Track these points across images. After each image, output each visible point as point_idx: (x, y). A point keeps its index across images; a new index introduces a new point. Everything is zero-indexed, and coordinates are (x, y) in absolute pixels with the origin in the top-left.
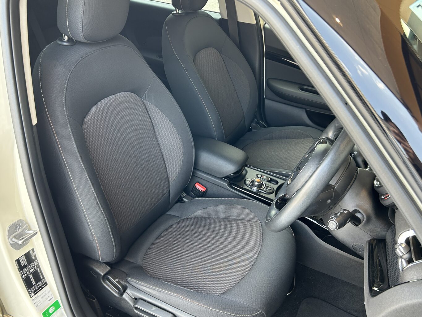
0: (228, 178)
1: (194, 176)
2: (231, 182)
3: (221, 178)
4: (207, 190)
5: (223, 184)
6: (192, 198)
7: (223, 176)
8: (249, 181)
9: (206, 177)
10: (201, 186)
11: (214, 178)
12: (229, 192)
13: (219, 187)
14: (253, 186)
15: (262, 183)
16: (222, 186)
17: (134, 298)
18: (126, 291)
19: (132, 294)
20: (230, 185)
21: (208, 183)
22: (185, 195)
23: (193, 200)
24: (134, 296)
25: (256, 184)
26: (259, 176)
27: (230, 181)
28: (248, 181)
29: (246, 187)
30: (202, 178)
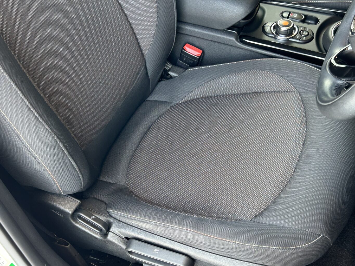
0: (236, 29)
1: (181, 33)
2: (241, 34)
3: (224, 30)
4: (203, 52)
5: (229, 40)
6: (182, 70)
7: (227, 27)
8: (271, 27)
9: (198, 33)
10: (194, 48)
11: (212, 31)
12: (241, 50)
13: (223, 45)
14: (278, 33)
15: (293, 26)
16: (227, 43)
17: (124, 237)
18: (111, 230)
19: (120, 232)
20: (240, 39)
21: (203, 41)
22: (170, 67)
23: (184, 73)
24: (124, 235)
25: (283, 29)
26: (285, 15)
27: (238, 33)
28: (269, 28)
29: (266, 38)
30: (193, 34)
